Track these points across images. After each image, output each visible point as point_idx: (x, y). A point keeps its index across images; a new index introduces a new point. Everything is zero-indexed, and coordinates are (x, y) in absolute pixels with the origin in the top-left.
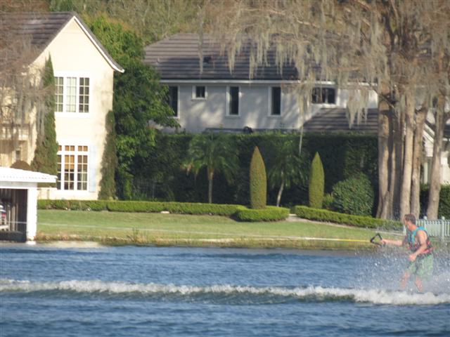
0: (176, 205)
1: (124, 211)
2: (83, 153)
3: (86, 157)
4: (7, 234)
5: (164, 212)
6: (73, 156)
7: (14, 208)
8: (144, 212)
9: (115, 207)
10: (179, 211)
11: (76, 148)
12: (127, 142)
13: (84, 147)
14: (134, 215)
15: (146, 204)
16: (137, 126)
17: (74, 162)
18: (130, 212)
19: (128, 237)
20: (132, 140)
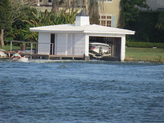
0: (160, 44)
1: (135, 47)
2: (109, 20)
3: (110, 21)
4: (109, 58)
5: (154, 48)
6: (105, 21)
7: (113, 46)
8: (145, 47)
9: (131, 45)
10: (162, 47)
11: (106, 17)
12: (126, 15)
13: (110, 17)
14: (141, 49)
15: (146, 44)
16: (130, 7)
17: (105, 24)
18: (138, 47)
19: (156, 59)
20: (128, 14)
